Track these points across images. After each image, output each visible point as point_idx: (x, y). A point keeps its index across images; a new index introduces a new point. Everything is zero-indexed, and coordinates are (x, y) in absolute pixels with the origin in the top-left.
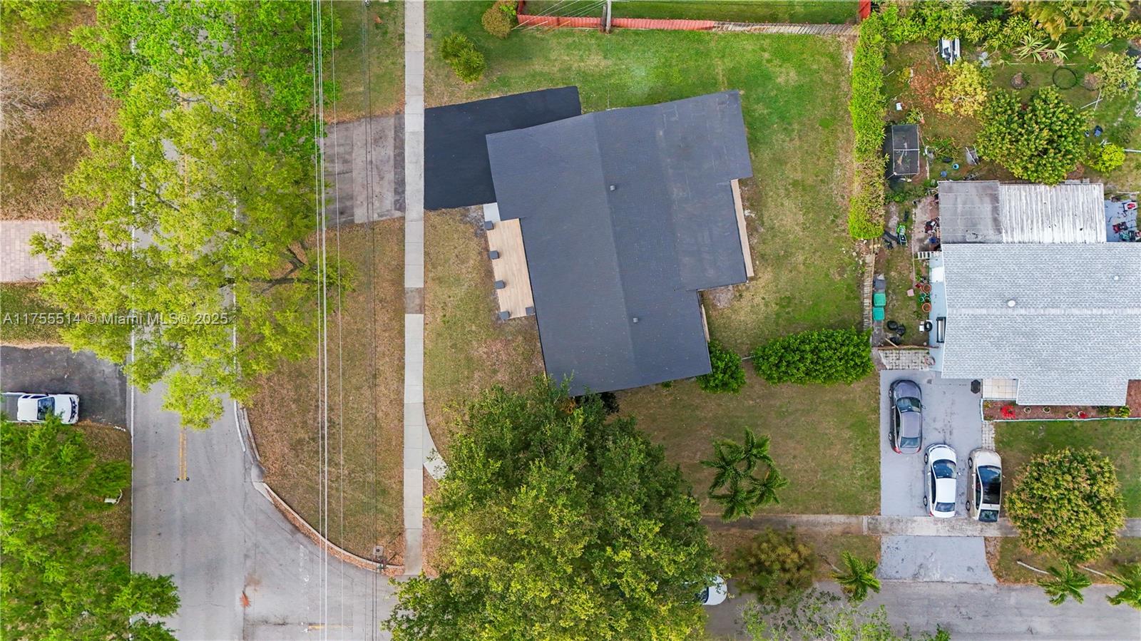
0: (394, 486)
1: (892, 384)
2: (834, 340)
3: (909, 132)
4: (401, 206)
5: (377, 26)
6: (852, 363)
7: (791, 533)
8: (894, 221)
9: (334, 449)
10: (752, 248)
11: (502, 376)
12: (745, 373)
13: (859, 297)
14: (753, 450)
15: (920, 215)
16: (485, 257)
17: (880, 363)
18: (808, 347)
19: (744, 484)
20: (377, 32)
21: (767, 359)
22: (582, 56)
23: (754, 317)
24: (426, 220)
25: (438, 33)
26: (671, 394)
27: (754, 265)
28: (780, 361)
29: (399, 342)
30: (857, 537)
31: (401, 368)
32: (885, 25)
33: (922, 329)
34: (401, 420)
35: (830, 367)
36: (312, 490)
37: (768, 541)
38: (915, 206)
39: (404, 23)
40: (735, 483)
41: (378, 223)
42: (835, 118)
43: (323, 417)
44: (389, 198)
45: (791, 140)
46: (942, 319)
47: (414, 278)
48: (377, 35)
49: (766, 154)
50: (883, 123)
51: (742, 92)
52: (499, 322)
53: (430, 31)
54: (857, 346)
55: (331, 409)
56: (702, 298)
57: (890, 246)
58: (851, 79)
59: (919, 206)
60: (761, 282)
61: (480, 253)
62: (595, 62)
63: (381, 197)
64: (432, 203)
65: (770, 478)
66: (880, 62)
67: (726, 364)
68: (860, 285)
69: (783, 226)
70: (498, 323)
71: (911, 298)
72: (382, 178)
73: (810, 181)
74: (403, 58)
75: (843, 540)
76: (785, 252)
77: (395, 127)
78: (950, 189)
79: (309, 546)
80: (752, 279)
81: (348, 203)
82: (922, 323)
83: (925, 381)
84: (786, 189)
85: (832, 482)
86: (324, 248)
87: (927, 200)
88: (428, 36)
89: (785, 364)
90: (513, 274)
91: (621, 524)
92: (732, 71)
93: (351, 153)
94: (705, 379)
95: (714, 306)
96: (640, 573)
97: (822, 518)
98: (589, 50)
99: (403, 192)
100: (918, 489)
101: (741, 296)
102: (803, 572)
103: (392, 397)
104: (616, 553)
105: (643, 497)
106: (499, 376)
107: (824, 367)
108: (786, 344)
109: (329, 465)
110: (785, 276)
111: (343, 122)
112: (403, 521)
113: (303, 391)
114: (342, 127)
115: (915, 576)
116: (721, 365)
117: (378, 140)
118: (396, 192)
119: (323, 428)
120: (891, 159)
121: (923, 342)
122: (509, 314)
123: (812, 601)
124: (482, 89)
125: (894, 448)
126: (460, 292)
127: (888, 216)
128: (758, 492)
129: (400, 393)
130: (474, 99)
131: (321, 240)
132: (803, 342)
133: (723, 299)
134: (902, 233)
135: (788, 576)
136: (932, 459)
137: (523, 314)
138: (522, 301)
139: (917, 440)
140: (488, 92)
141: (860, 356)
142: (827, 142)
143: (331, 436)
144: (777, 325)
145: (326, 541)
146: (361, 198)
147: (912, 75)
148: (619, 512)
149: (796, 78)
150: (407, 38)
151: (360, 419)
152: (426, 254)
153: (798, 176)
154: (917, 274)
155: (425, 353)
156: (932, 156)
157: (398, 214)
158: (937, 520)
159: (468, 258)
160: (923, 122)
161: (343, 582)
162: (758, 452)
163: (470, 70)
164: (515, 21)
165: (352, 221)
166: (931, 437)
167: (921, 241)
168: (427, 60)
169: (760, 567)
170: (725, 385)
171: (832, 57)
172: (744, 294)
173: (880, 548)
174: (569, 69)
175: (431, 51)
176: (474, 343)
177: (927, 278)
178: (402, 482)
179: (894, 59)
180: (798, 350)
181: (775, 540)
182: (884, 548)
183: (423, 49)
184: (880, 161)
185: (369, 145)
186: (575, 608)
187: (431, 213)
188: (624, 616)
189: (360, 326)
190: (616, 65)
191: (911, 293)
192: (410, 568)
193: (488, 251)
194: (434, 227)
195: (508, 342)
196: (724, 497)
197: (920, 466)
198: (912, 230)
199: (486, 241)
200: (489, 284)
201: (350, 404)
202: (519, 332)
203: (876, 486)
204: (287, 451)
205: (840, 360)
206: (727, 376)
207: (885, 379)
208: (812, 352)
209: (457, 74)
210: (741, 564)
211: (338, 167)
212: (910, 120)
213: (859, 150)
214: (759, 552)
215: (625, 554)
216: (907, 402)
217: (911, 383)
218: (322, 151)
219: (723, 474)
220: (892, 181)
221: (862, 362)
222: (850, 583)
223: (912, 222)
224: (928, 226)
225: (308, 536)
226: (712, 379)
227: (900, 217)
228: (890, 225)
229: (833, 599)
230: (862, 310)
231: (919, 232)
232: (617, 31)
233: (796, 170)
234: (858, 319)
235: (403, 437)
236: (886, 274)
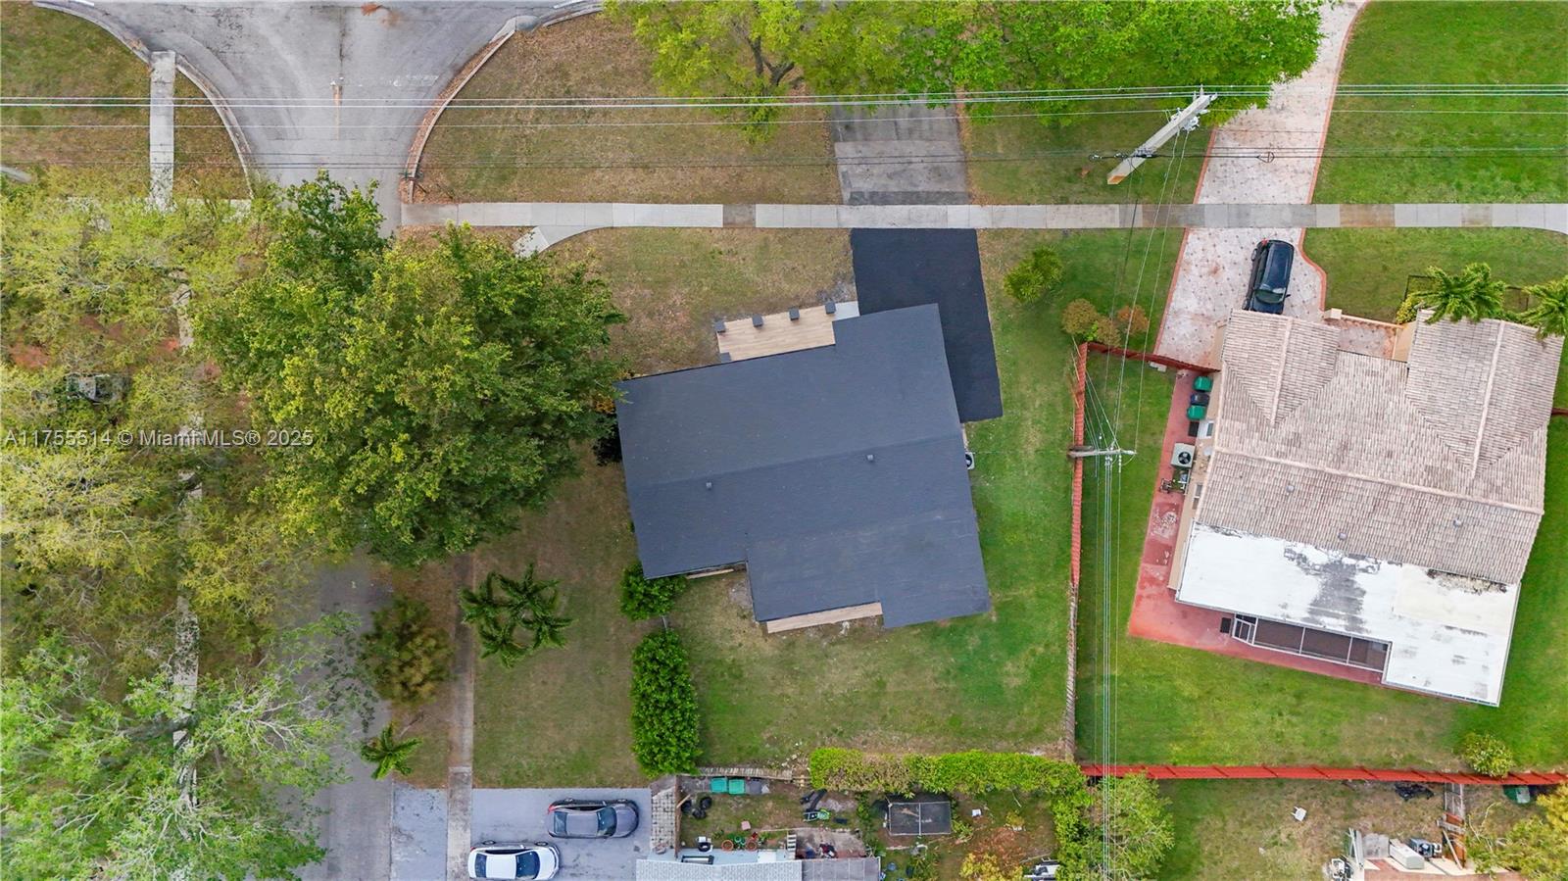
0: (510, 191)
1: (633, 803)
2: (685, 728)
3: (943, 823)
4: (857, 199)
5: (1079, 170)
6: (656, 750)
7: (448, 676)
8: (836, 806)
9: (557, 116)
10: (802, 630)
11: (646, 325)
12: (645, 622)
13: (741, 763)
14: (548, 627)
15: (842, 837)
16: (793, 304)
17: (660, 788)
18: (675, 695)
19: (505, 614)
20: (1071, 169)
21: (661, 647)
22: (1039, 422)
23: (718, 634)
24: (839, 231)
25: (1069, 246)
26: (622, 531)
27: (782, 633)
28: (659, 663)
29: (689, 197)
30: (446, 759)
31: (655, 199)
32: (1071, 793)
33: (702, 839)
34: (592, 199)
35: (651, 724)
36: (506, 91)
37: (437, 647)
38: (853, 832)
39: (1081, 203)
40: (509, 605)
41: (836, 172)
42: (962, 734)
43: (594, 103)
44: (865, 186)
45: (936, 680)
46: (711, 860)
47: (767, 216)
48: (1067, 170)
49: (917, 648)
50: (950, 789)
51: (994, 618)
52: (713, 321)
53: (1071, 236)
54: (678, 756)
55: (605, 113)
56: (739, 570)
57: (805, 800)
58: (1006, 751)
59: (853, 837)
60: (760, 643)
61: (797, 297)
62: (1032, 439)
63: (867, 175)
64: (859, 237)
65: (514, 648)
66: (1028, 786)
67: (656, 597)
68: (756, 764)
69: (829, 671)
70: (712, 319)
71: (740, 826)
72: (890, 177)
73: (884, 702)
74: (1040, 202)
75: (443, 743)
76: (798, 672)
77: (953, 193)
78: (869, 872)
79: (435, 87)
80: (765, 630)
81: (859, 135)
82: (709, 841)
83: (637, 843)
84: (874, 673)
85: (513, 729)
86: (805, 104)
87: (860, 846)
88: (1065, 233)
89: (656, 667)
90: (771, 338)
91: (435, 451)
92: (1021, 608)
93: (921, 138)
94: (638, 572)
95: (731, 585)
96: (377, 473)
97: (469, 717)
98: (1047, 432)
99: (873, 203)
100: (505, 835)
101: (744, 617)
102: (398, 688)
103: (621, 188)
104: (401, 445)
105: (470, 479)
106: (645, 320)
107: (651, 716)
108: (680, 669)
109: (538, 111)
110: (768, 671)
111: (959, 129)
112: (468, 201)
113: (627, 79)
114: (955, 125)
115: (398, 831)
116: (655, 591)
117: (937, 172)
118: (873, 194)
119: (582, 103)
120: (909, 800)
121: (684, 842)
122: (722, 332)
123: (362, 696)
124: (999, 300)
125: (555, 804)
126: (750, 272)
127: (840, 796)
128: (495, 633)
129: (626, 198)
130: (986, 290)
131: (814, 100)
132: (683, 690)
133: (739, 596)
134: (820, 816)
135: (394, 669)
136: (541, 851)
137: (722, 350)
138: (739, 349)
139: (562, 834)
140: (996, 307)
141: (665, 759)
142: (932, 724)
143: (572, 113)
144: (708, 662)
145: (444, 106)
146: (866, 151)
147: (1015, 829)
148: (452, 449)
149: (1012, 686)
150: (1063, 207)
151: (594, 149)
152: (796, 231)
153: (890, 688)
154: (769, 834)
155: (674, 229)
156: (915, 853)
157: (846, 195)
158: (465, 856)
159: (791, 282)
160: (957, 842)
161: (393, 127)
162: (544, 633)
163: (1017, 284)
164: (1081, 340)
165: (837, 140)
166: (569, 852)
167: (811, 839)
168: (1036, 232)
169: (404, 637)
170: (631, 595)
171: (1038, 731)
172: (746, 621)
173: (433, 787)
174: (1024, 407)
175: (1047, 237)
176: (687, 290)
177: (764, 846)
178: (515, 200)
179: (1033, 805)
180: (674, 684)
181: (440, 655)
182: (433, 792)
183: (1049, 227)
184: (906, 786)
185: (931, 159)
186: (337, 396)
187: (847, 238)
188: (328, 454)
189: (709, 148)
190: (1029, 464)
191: (746, 826)
192: (409, 210)
193: (800, 307)
194: (829, 241)
195: (686, 330)
196: (490, 591)
197: (533, 835)
198: (824, 827)
199: (812, 305)
200: (758, 308)
201: (611, 137)
202: (701, 345)
203: (508, 784)
204: (554, 59)
205: (661, 736)
206: (641, 597)
207: (641, 795)
208: (670, 702)
209: (1014, 268)
210: (410, 614)
211: (904, 121)
212: (957, 826)
213: (919, 760)
214: (424, 636)
215: (399, 456)
216: (610, 822)
217: (635, 826)
218: (912, 101)
219: (517, 591)
220: (881, 804)
221: (657, 763)
222: (383, 743)
223: (834, 828)
224: (827, 848)
225: (449, 85)
226: (638, 579)
227: (840, 813)
228: (830, 801)
229: (366, 724)
230: (726, 766)
231: (821, 836)
232: (1070, 465)
233: (899, 684)
234: (715, 761)
235: (570, 201)
236: (770, 797)
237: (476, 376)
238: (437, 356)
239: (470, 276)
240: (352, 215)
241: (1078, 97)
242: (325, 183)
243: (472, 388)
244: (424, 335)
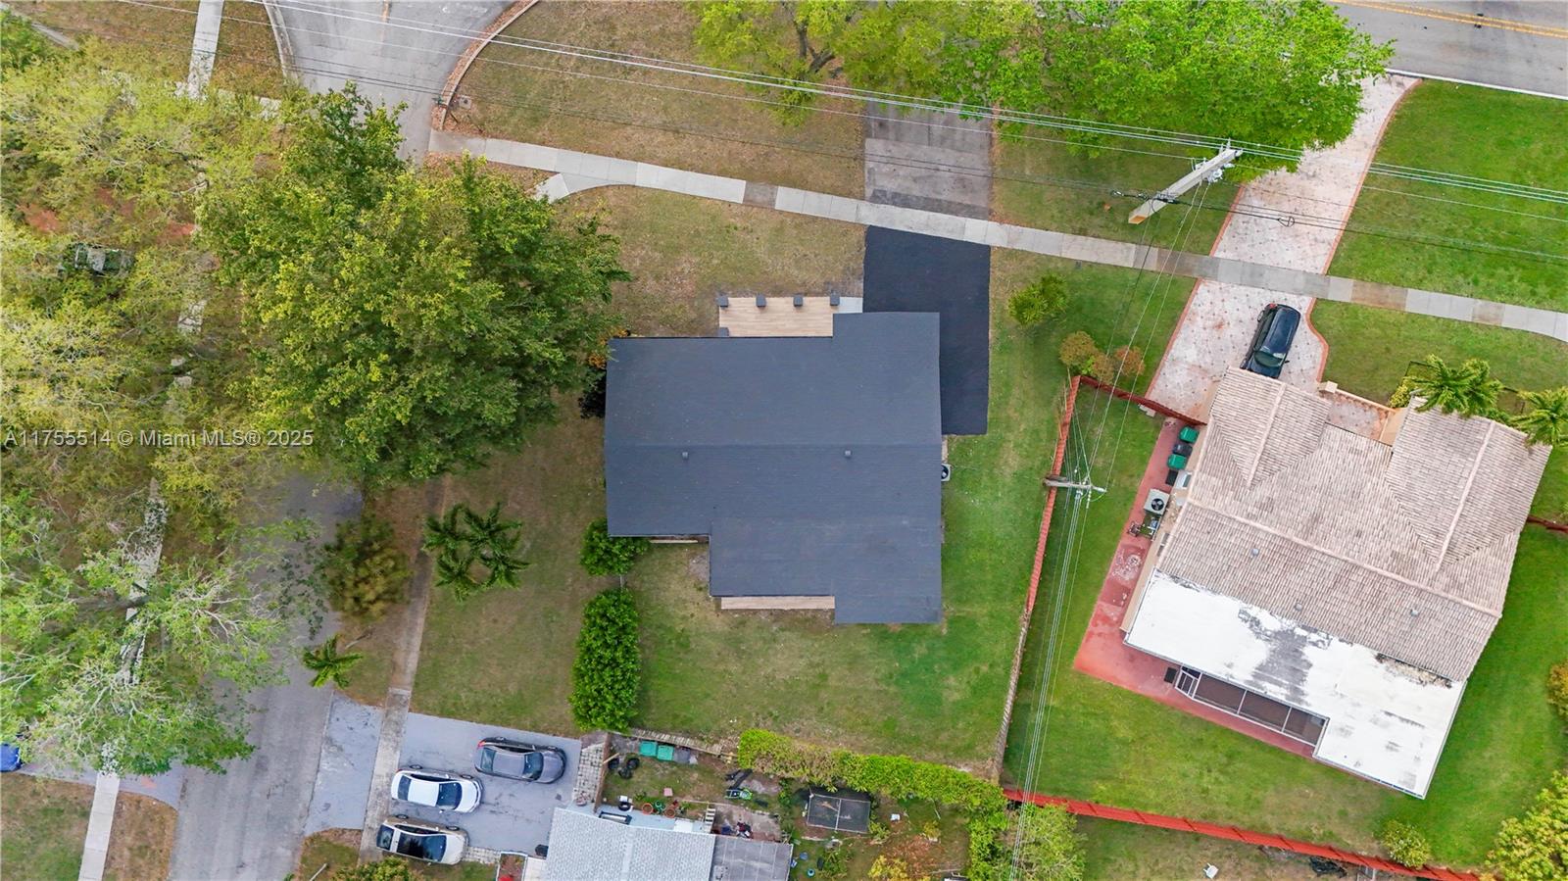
0: (540, 134)
1: (562, 752)
2: (623, 688)
3: (859, 822)
4: (879, 197)
5: (1102, 204)
6: (591, 704)
7: (401, 598)
8: (758, 787)
9: (597, 67)
10: (755, 612)
11: (651, 286)
12: (602, 579)
13: (673, 730)
14: (506, 568)
15: (760, 820)
16: (800, 290)
17: (591, 742)
18: (619, 654)
19: (465, 547)
20: (1095, 203)
21: (614, 605)
22: (1021, 446)
23: (672, 601)
24: (856, 226)
25: (1078, 277)
26: (595, 486)
27: (735, 611)
28: (609, 620)
29: (714, 168)
30: (388, 679)
31: (680, 164)
32: (990, 813)
33: (623, 798)
34: (618, 155)
35: (591, 678)
36: (552, 34)
37: (395, 569)
38: (773, 816)
39: (1099, 237)
40: (470, 539)
41: (863, 167)
42: (894, 738)
43: (636, 60)
44: (890, 186)
45: (877, 681)
46: (628, 820)
47: (788, 199)
48: (1091, 203)
49: (865, 648)
50: (873, 791)
51: (945, 631)
52: (717, 294)
53: (1084, 267)
54: (612, 714)
55: (646, 72)
56: (703, 542)
57: (729, 777)
58: (934, 762)
59: (771, 821)
60: (712, 616)
61: (804, 284)
62: (1012, 461)
63: (893, 175)
64: (876, 236)
65: (469, 582)
66: (949, 800)
67: (616, 555)
68: (688, 734)
69: (775, 655)
70: (717, 292)
71: (663, 792)
72: (915, 180)
73: (824, 694)
74: (1056, 230)
75: (386, 663)
76: (744, 652)
77: (974, 207)
78: (780, 857)
79: (483, 20)
80: (718, 606)
81: (891, 135)
82: (630, 801)
83: (560, 792)
84: (818, 665)
85: (458, 660)
86: (843, 95)
87: (777, 831)
88: (1078, 264)
89: (605, 624)
90: (772, 320)
91: (412, 377)
92: (971, 624)
93: (952, 147)
94: (602, 528)
95: (693, 555)
96: (352, 388)
97: (417, 641)
98: (1028, 457)
99: (895, 204)
100: (433, 762)
101: (700, 589)
102: (350, 601)
103: (648, 149)
104: (381, 365)
105: (443, 409)
106: (651, 282)
107: (593, 670)
108: (628, 630)
109: (580, 59)
110: (714, 645)
111: (991, 145)
112: (496, 137)
113: (673, 43)
114: (987, 140)
115: (329, 740)
116: (616, 549)
117: (962, 183)
118: (895, 195)
119: (625, 59)
120: (830, 794)
121: (605, 798)
122: (725, 307)
123: (313, 604)
124: (1002, 319)
125: (486, 740)
126: (761, 252)
127: (765, 779)
128: (452, 564)
129: (651, 159)
130: (992, 309)
131: (852, 93)
132: (628, 651)
133: (699, 567)
134: (741, 794)
135: (350, 584)
136: (466, 784)
137: (722, 324)
138: (739, 326)
139: (487, 771)
140: (998, 326)
141: (599, 714)
142: (867, 724)
143: (613, 67)
144: (659, 627)
145: (489, 40)
146: (895, 151)
147: (931, 839)
148: (431, 377)
149: (951, 700)
150: (1081, 239)
151: (628, 105)
152: (815, 219)
153: (832, 682)
154: (690, 804)
155: (694, 197)
156: (829, 846)
157: (869, 192)
158: (391, 777)
159: (799, 269)
160: (872, 843)
161: (436, 52)
162: (499, 573)
163: (1022, 307)
164: (1076, 372)
165: (869, 136)
166: (493, 788)
167: (729, 817)
168: (1050, 258)
169: (363, 554)
170: (592, 549)
171: (970, 747)
172: (702, 593)
173: (370, 704)
174: (1008, 428)
175: (1059, 265)
176: (698, 259)
177: (683, 815)
178: (543, 143)
179: (951, 820)
180: (620, 643)
181: (398, 576)
182: (370, 709)
183: (1063, 255)
184: (829, 780)
185: (958, 170)
186: (326, 305)
187: (862, 233)
188: (308, 362)
189: (741, 124)
190: (1004, 485)
191: (668, 792)
192: (439, 137)
193: (806, 295)
194: (845, 234)
195: (690, 299)
196: (454, 522)
197: (460, 767)
198: (745, 806)
199: (817, 294)
200: (764, 289)
201: (648, 97)
202: (701, 316)
203: (444, 713)
204: (604, 10)
205: (599, 691)
206: (601, 553)
207: (571, 745)
208: (614, 659)
209: (1020, 291)
210: (374, 532)
211: (937, 128)
212: (875, 827)
213: (847, 756)
214: (385, 555)
215: (375, 375)
216: (536, 767)
217: (561, 774)
218: (946, 110)
219: (480, 526)
220: (804, 793)
221: (591, 716)
222: (326, 652)
223: (754, 809)
224: (744, 828)
225: (497, 20)
226: (602, 535)
227: (763, 795)
228: (755, 782)
229: (313, 632)
230: (659, 731)
231: (740, 815)
232: (1045, 493)
233: (840, 680)
234: (649, 724)
235: (597, 153)
236: (696, 768)
237: (466, 310)
238: (431, 283)
239: (477, 210)
240: (373, 131)
241: (1109, 132)
242: (351, 96)
243: (459, 320)
244: (423, 259)
